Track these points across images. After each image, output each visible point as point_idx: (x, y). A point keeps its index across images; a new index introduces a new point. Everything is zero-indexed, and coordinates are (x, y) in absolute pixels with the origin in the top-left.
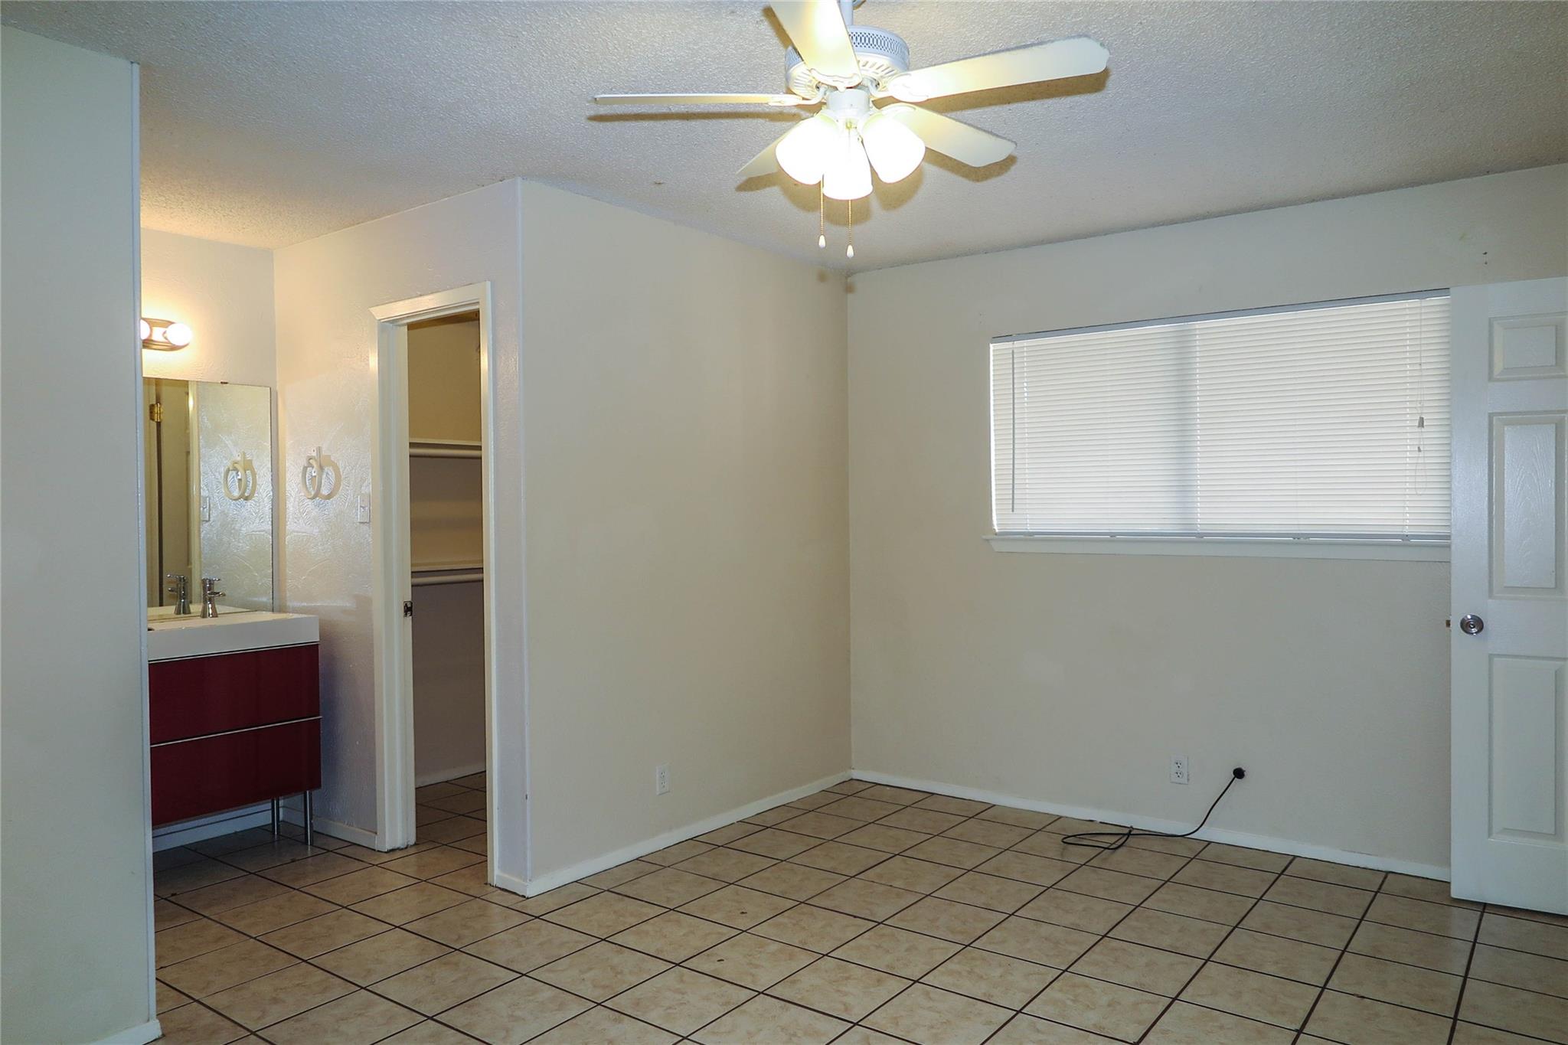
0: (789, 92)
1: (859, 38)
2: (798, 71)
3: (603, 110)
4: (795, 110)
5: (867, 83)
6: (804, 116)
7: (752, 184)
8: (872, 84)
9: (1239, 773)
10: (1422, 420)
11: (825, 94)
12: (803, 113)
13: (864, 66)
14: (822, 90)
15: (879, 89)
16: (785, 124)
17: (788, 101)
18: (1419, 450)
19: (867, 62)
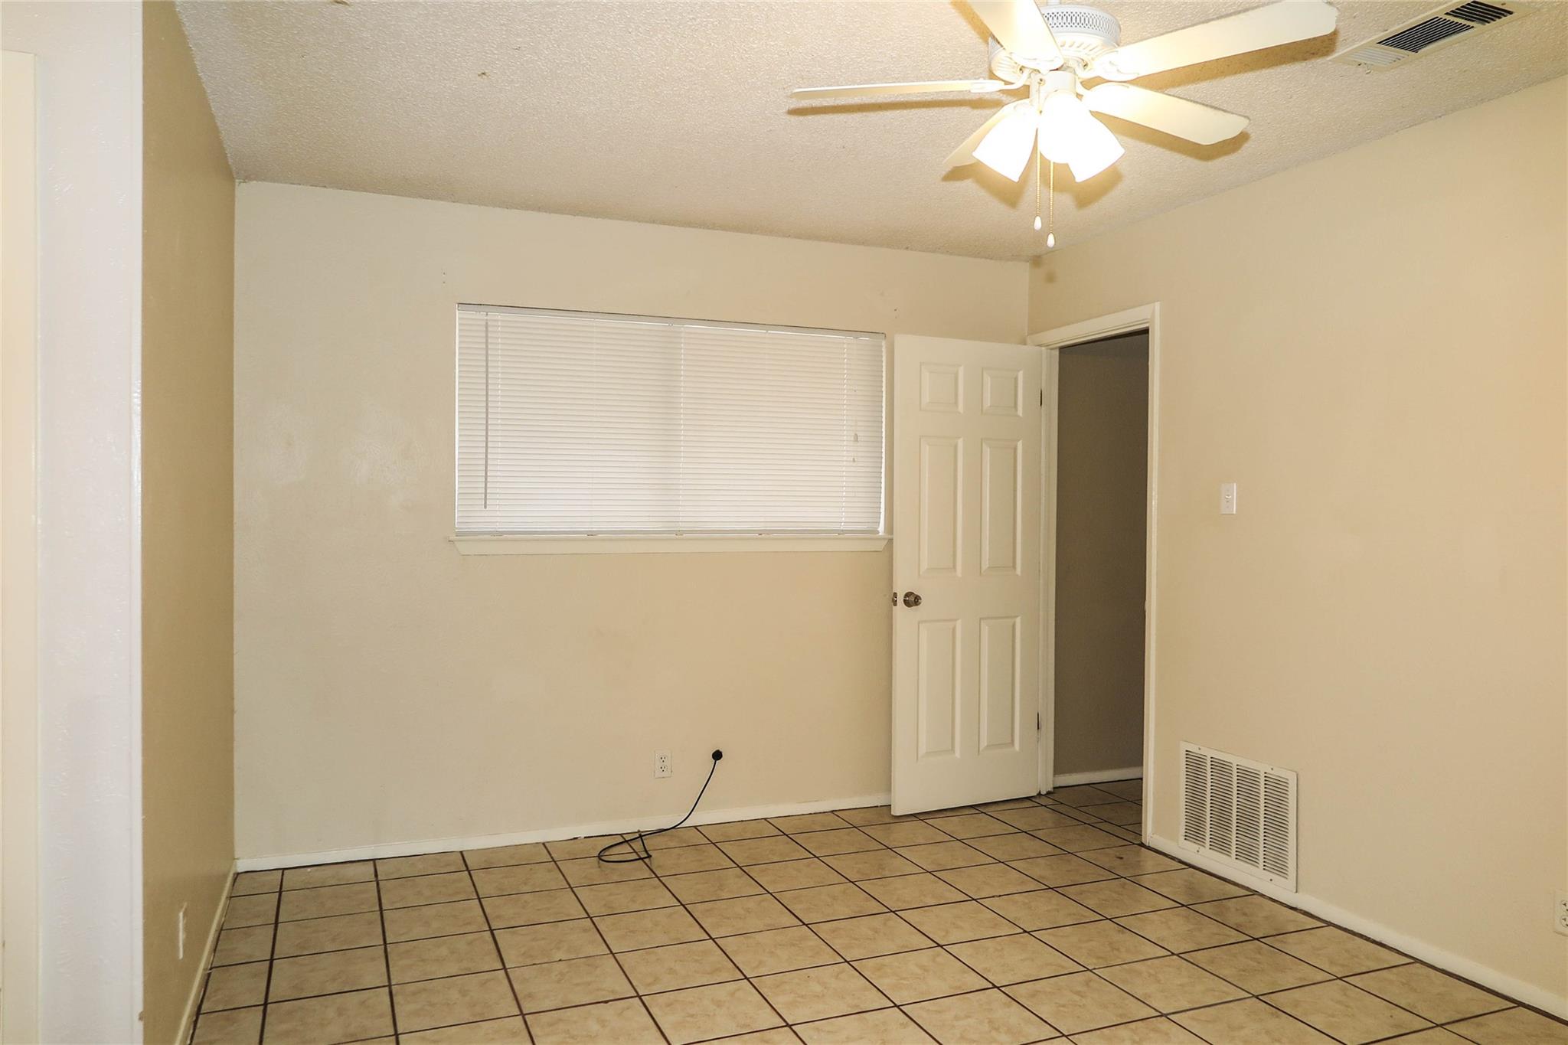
0: (992, 76)
1: (1069, 18)
2: (1000, 56)
3: (805, 103)
4: (996, 97)
5: (1071, 63)
6: (1008, 101)
7: (957, 174)
8: (1079, 65)
9: (717, 755)
10: (856, 436)
11: (1030, 77)
12: (1004, 98)
13: (1070, 46)
14: (1026, 72)
15: (1086, 70)
16: (987, 112)
17: (989, 88)
18: (854, 461)
19: (1074, 43)
